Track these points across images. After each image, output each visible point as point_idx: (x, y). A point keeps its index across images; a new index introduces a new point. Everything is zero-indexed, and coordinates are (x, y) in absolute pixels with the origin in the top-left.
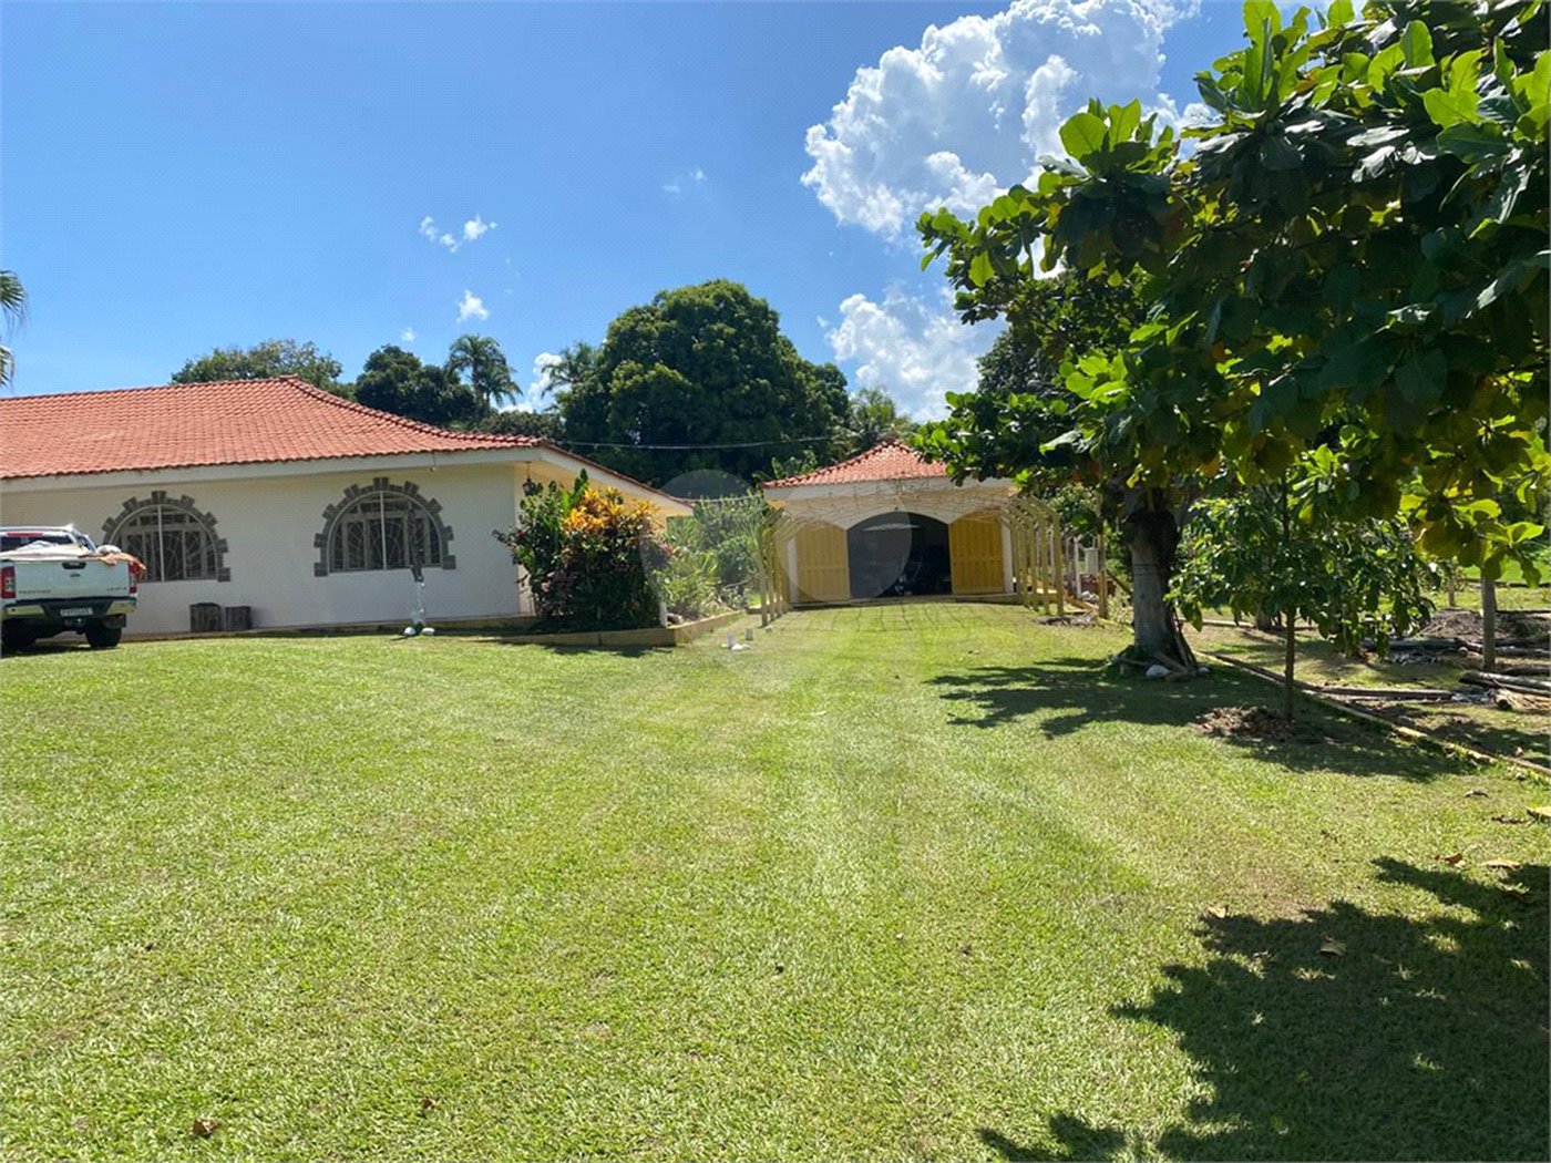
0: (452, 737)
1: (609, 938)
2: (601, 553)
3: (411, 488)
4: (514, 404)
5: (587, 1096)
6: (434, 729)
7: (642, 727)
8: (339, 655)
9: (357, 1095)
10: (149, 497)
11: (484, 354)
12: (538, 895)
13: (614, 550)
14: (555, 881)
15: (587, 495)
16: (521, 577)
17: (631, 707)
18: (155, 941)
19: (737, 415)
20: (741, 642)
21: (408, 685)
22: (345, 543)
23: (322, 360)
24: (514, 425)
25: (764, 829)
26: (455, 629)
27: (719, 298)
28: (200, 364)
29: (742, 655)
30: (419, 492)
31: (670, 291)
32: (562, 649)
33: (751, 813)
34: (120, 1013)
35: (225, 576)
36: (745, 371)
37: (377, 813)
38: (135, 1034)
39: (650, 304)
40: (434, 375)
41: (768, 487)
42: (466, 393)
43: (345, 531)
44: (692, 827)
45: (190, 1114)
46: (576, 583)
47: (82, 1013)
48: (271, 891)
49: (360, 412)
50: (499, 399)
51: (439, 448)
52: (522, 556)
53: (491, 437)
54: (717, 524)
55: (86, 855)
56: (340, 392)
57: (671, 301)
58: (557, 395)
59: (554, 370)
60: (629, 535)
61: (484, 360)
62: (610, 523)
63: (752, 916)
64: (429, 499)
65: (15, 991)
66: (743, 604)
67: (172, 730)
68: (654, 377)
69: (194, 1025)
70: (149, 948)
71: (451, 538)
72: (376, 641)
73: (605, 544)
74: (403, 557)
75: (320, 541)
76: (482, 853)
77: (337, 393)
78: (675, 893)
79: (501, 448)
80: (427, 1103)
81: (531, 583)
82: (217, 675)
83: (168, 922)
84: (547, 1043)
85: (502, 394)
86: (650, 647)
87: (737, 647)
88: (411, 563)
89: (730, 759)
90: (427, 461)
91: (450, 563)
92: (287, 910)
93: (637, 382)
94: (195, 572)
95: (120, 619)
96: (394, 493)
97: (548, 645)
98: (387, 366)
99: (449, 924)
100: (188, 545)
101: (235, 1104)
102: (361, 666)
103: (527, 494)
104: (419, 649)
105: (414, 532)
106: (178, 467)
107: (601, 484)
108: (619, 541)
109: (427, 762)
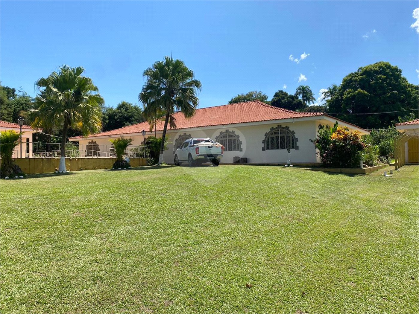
0: (300, 195)
1: (353, 258)
2: (342, 146)
3: (287, 128)
4: (314, 104)
5: (350, 303)
6: (295, 193)
7: (356, 198)
8: (269, 171)
9: (284, 287)
10: (225, 131)
11: (305, 90)
12: (329, 242)
13: (346, 145)
14: (334, 239)
15: (338, 129)
16: (317, 152)
17: (352, 191)
18: (234, 237)
19: (385, 103)
20: (388, 174)
21: (287, 180)
22: (270, 143)
23: (263, 95)
24: (314, 110)
25: (402, 234)
26: (296, 166)
27: (380, 67)
28: (235, 98)
29: (389, 178)
30: (289, 129)
31: (363, 67)
32: (330, 173)
33: (397, 228)
34: (228, 253)
35: (241, 150)
36: (389, 89)
37: (283, 213)
38: (232, 259)
39: (356, 71)
40: (292, 97)
41: (398, 125)
42: (300, 101)
43: (270, 140)
44: (377, 230)
45: (245, 281)
46: (334, 154)
47: (220, 252)
48: (259, 230)
49: (274, 108)
50: (309, 103)
51: (295, 117)
52: (318, 146)
53: (309, 113)
54: (378, 137)
55: (217, 215)
56: (268, 103)
57: (364, 70)
58: (326, 100)
59: (326, 93)
60: (351, 140)
61: (306, 93)
62: (345, 137)
63: (401, 260)
64: (292, 131)
65: (206, 244)
66: (388, 162)
67: (232, 187)
68: (357, 93)
69: (244, 260)
70: (232, 239)
71: (298, 141)
72: (278, 167)
73: (343, 143)
74: (284, 146)
75: (264, 142)
76: (312, 228)
77: (267, 103)
78: (373, 249)
79: (312, 116)
80: (303, 293)
81: (320, 154)
82: (241, 174)
83: (236, 233)
84: (336, 285)
85: (310, 101)
86: (357, 174)
87: (387, 176)
88: (287, 148)
89: (388, 211)
90: (292, 120)
91: (297, 148)
92: (263, 235)
93: (351, 95)
94: (234, 149)
95: (219, 160)
96: (283, 129)
97: (325, 172)
98: (279, 96)
99: (305, 246)
100: (233, 142)
101: (255, 282)
102: (275, 174)
103: (319, 129)
104: (289, 171)
105: (288, 139)
106: (232, 124)
107: (342, 126)
108: (348, 142)
109: (294, 201)
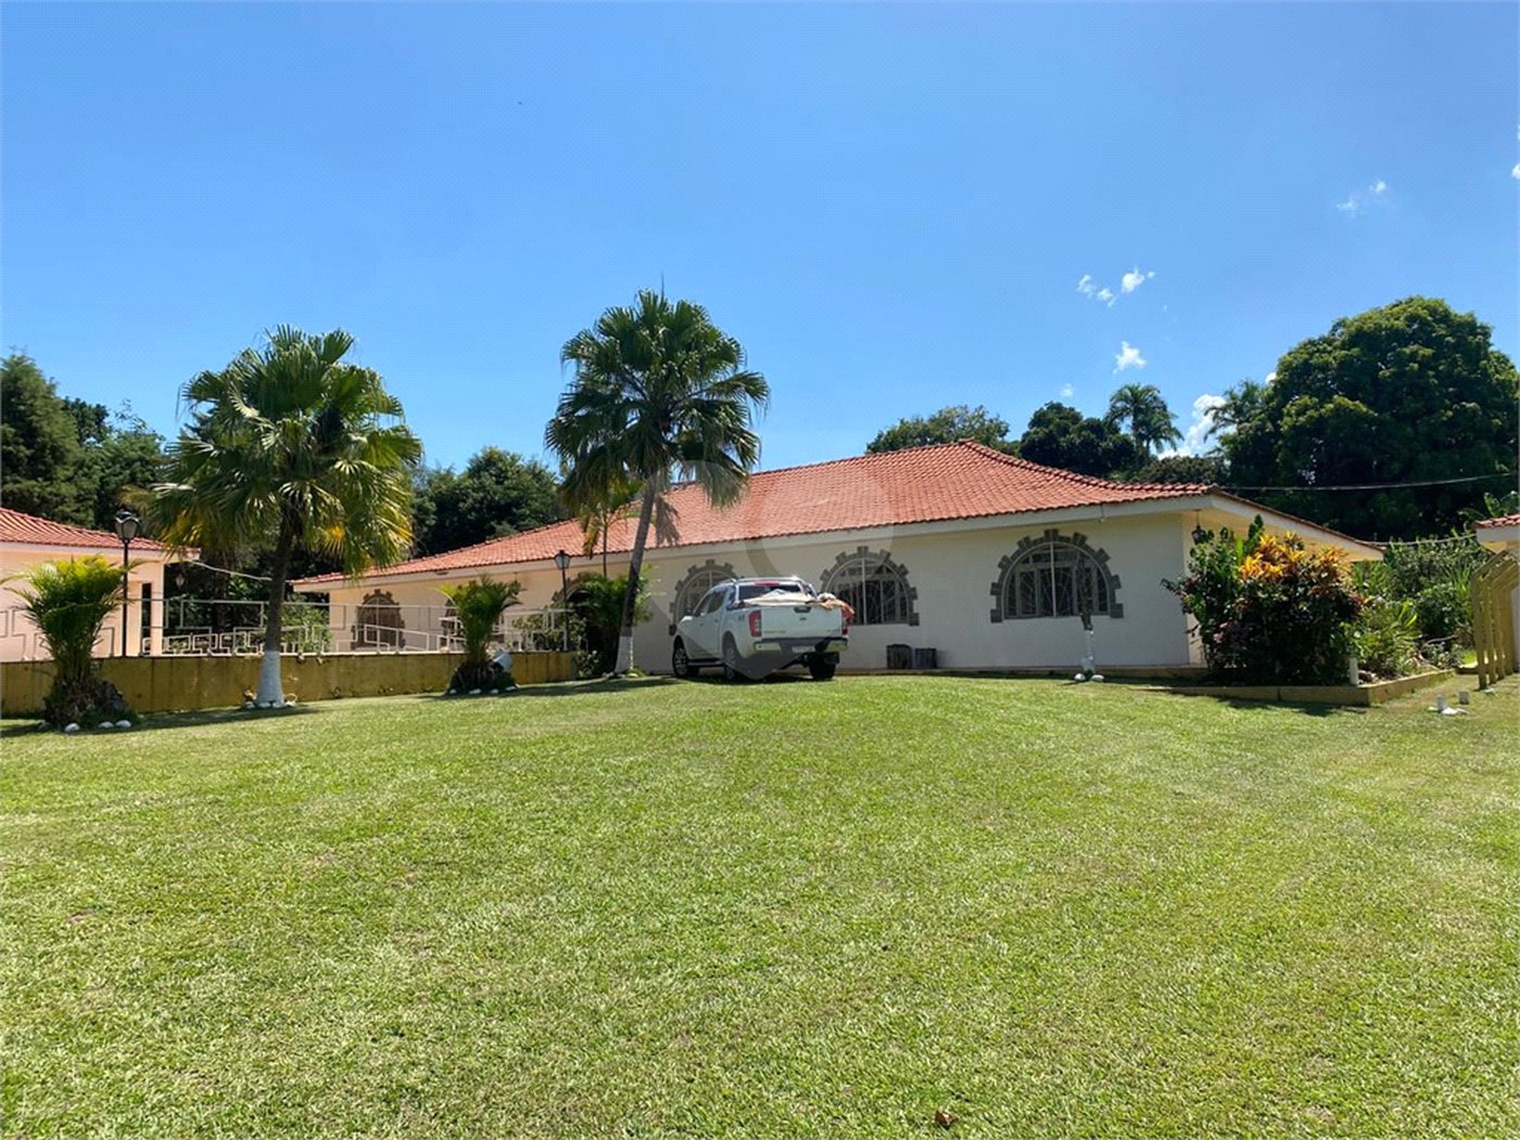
0: (1131, 786)
1: (1322, 1018)
2: (1280, 603)
3: (1080, 539)
4: (1175, 449)
6: (1113, 777)
7: (1337, 795)
8: (1017, 696)
9: (1074, 1122)
10: (856, 551)
11: (1143, 402)
12: (1237, 959)
13: (1294, 600)
14: (1254, 947)
15: (1263, 542)
16: (1191, 627)
17: (1321, 770)
18: (889, 944)
19: (1435, 445)
20: (1453, 706)
21: (1084, 729)
22: (1018, 593)
23: (991, 421)
24: (1175, 472)
25: (1505, 926)
26: (1115, 677)
27: (1412, 319)
28: (889, 433)
29: (1457, 721)
30: (1088, 542)
31: (1351, 318)
32: (1238, 702)
33: (1484, 906)
34: (867, 1001)
35: (914, 621)
36: (1447, 395)
37: (1066, 852)
38: (882, 1023)
39: (1326, 334)
40: (1094, 426)
41: (1483, 526)
42: (1125, 441)
43: (1018, 583)
44: (1410, 911)
45: (931, 1103)
46: (1251, 634)
47: (840, 996)
48: (980, 914)
49: (1030, 469)
50: (1159, 447)
51: (1108, 500)
52: (1192, 605)
53: (1159, 487)
54: (1412, 569)
55: (830, 858)
56: (1007, 450)
57: (1353, 329)
58: (1221, 437)
59: (1217, 413)
60: (1312, 584)
61: (1146, 411)
62: (1289, 570)
63: (1499, 1024)
64: (1097, 549)
65: (790, 967)
66: (1451, 662)
67: (883, 756)
68: (1332, 411)
69: (927, 1025)
70: (885, 949)
71: (1119, 586)
72: (1049, 685)
73: (1285, 592)
74: (1071, 605)
75: (996, 589)
76: (1174, 906)
77: (1004, 451)
78: (1396, 983)
79: (1170, 497)
81: (1201, 634)
82: (914, 709)
83: (897, 927)
84: (1263, 1115)
85: (1162, 441)
86: (1339, 706)
87: (1448, 711)
88: (1080, 610)
89: (1452, 842)
90: (1095, 513)
91: (1117, 612)
92: (995, 935)
93: (1311, 417)
94: (890, 617)
95: (835, 657)
96: (1065, 544)
97: (1222, 698)
98: (1050, 421)
99: (1147, 973)
100: (885, 592)
101: (967, 1104)
102: (1039, 709)
103: (1197, 542)
104: (1091, 695)
105: (1084, 581)
106: (878, 526)
107: (1278, 530)
108: (1301, 590)
109: (1110, 810)
